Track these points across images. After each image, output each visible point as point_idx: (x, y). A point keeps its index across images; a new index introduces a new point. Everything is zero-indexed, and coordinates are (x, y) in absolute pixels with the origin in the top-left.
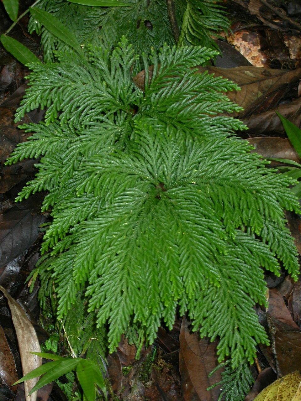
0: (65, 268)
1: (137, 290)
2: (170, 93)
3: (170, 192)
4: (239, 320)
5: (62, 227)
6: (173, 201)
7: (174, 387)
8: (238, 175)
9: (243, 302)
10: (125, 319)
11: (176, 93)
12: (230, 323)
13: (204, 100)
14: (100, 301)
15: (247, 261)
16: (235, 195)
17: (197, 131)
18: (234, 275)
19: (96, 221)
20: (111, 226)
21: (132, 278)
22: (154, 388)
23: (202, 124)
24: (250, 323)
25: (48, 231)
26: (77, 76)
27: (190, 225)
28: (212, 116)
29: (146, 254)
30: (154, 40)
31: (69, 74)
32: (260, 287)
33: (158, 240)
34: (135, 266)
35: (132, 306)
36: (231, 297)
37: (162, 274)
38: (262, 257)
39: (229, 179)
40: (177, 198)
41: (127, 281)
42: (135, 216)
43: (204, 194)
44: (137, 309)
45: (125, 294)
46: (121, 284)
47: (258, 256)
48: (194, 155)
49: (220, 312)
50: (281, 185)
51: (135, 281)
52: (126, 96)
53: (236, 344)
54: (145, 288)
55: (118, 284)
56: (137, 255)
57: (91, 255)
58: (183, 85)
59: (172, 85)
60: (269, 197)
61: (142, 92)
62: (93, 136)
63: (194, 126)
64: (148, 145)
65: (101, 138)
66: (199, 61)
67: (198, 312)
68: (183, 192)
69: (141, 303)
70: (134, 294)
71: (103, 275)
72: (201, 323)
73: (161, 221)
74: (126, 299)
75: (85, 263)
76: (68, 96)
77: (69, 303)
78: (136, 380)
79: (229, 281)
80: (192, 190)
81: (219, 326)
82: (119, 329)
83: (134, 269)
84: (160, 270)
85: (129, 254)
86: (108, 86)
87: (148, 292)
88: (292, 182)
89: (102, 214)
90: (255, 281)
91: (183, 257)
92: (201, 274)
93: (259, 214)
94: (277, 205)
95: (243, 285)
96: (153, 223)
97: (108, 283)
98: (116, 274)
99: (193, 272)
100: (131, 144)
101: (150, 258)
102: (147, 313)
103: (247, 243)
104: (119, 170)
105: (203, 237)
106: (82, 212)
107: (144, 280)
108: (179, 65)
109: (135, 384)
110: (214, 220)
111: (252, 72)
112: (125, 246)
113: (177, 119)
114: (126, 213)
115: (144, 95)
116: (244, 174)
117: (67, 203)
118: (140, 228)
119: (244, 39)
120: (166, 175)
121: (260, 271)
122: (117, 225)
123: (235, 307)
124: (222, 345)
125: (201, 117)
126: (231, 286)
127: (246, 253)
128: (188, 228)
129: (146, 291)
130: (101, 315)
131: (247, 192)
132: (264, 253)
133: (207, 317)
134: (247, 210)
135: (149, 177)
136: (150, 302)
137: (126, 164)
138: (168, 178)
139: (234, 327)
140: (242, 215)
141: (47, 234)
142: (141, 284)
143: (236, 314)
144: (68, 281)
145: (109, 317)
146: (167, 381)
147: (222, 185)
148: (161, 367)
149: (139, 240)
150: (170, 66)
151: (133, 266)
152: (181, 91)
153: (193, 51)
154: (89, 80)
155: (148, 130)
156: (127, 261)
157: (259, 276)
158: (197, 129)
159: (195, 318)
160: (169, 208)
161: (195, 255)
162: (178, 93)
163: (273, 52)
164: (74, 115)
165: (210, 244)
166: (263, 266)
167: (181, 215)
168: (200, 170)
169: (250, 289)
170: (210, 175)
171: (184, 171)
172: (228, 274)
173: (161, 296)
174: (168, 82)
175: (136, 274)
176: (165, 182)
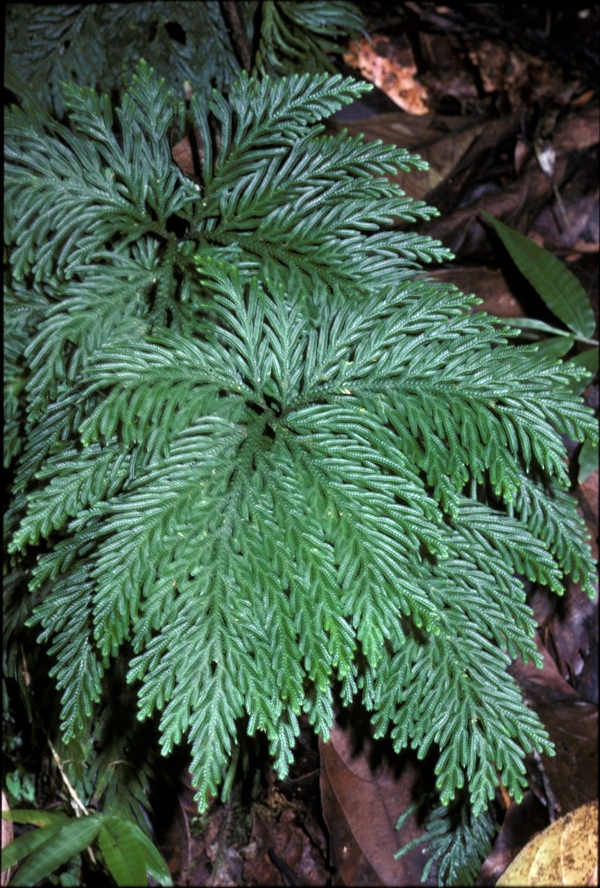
0: (69, 619)
1: (248, 658)
2: (264, 185)
3: (296, 419)
4: (479, 703)
5: (50, 521)
6: (307, 439)
7: (311, 853)
8: (450, 366)
9: (484, 661)
10: (227, 728)
11: (279, 184)
12: (459, 710)
13: (347, 197)
14: (163, 690)
15: (483, 565)
16: (446, 415)
17: (339, 270)
18: (456, 598)
19: (136, 502)
20: (171, 511)
21: (234, 631)
22: (263, 859)
23: (346, 253)
24: (505, 708)
25: (17, 534)
26: (44, 160)
27: (353, 492)
28: (368, 233)
29: (258, 569)
30: (191, 66)
31: (25, 158)
32: (519, 621)
33: (285, 535)
34: (237, 601)
35: (239, 697)
36: (455, 651)
37: (303, 615)
38: (517, 551)
39: (428, 379)
40: (314, 432)
41: (223, 639)
42: (224, 483)
43: (375, 416)
44: (253, 703)
45: (221, 668)
46: (209, 646)
47: (508, 550)
48: (343, 327)
49: (433, 687)
50: (550, 383)
51: (241, 637)
52: (162, 200)
53: (478, 759)
54: (266, 652)
55: (202, 648)
56: (239, 575)
57: (133, 584)
58: (294, 167)
59: (267, 167)
60: (527, 413)
61: (198, 188)
62: (95, 298)
63: (329, 259)
64: (233, 313)
65: (111, 301)
66: (326, 108)
67: (382, 694)
68: (327, 417)
69: (260, 689)
70: (242, 667)
71: (164, 629)
72: (391, 717)
73: (284, 489)
74: (224, 680)
75: (121, 604)
76: (27, 209)
77: (86, 701)
78: (220, 846)
79: (447, 614)
80: (347, 410)
81: (434, 720)
82: (214, 754)
83: (236, 608)
84: (298, 607)
85: (220, 575)
86: (119, 179)
87: (275, 661)
88: (575, 375)
89: (144, 485)
90: (507, 610)
91: (347, 570)
92: (392, 606)
93: (507, 454)
94: (547, 429)
95: (478, 620)
96: (267, 496)
97: (177, 648)
98: (193, 623)
99: (375, 603)
100: (184, 310)
101: (269, 578)
102: (277, 712)
103: (479, 522)
104: (173, 376)
105: (387, 520)
106: (94, 480)
107: (261, 633)
108: (282, 120)
109: (220, 853)
110: (406, 478)
111: (407, 124)
112: (208, 557)
113: (285, 246)
114: (203, 478)
115: (202, 193)
116: (464, 363)
117: (54, 464)
118: (239, 510)
119: (381, 52)
120: (279, 378)
121: (516, 585)
122: (186, 508)
123: (467, 673)
124: (447, 764)
125: (343, 238)
126: (452, 626)
127: (479, 547)
128: (348, 500)
129: (271, 660)
130: (169, 724)
131: (475, 404)
132: (520, 543)
133: (403, 703)
134: (480, 446)
135: (241, 386)
136: (284, 683)
137: (188, 360)
138: (284, 385)
139: (469, 720)
140: (470, 459)
141: (16, 541)
142: (257, 644)
143: (472, 690)
144: (79, 650)
145: (190, 728)
146: (292, 841)
147: (412, 393)
148: (275, 810)
149: (240, 538)
150: (261, 122)
151: (233, 602)
152: (291, 178)
153: (313, 86)
154: (73, 169)
155: (229, 276)
156: (217, 592)
157: (514, 595)
158: (337, 266)
159: (376, 708)
160: (299, 456)
161: (374, 563)
162: (284, 185)
163: (439, 78)
164: (45, 252)
165: (406, 533)
166: (522, 572)
167: (328, 470)
168: (359, 362)
169: (498, 627)
170: (384, 372)
171: (322, 367)
172: (442, 598)
173: (308, 668)
174: (257, 160)
175: (242, 621)
176: (276, 395)
